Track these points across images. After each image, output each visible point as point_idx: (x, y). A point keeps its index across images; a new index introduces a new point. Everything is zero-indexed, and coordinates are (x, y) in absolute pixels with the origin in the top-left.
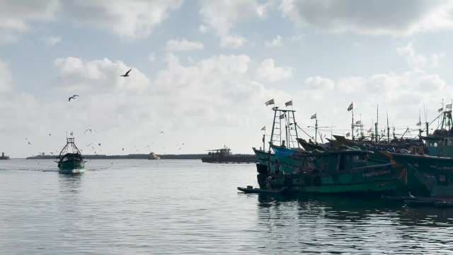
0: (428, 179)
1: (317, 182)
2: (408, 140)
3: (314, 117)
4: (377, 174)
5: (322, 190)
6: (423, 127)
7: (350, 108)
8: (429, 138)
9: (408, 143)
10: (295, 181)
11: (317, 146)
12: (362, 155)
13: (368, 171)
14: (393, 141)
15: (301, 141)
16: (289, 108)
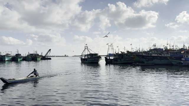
0: (144, 60)
1: (117, 61)
4: (129, 59)
5: (118, 62)
6: (150, 49)
9: (145, 52)
13: (127, 58)
16: (112, 45)
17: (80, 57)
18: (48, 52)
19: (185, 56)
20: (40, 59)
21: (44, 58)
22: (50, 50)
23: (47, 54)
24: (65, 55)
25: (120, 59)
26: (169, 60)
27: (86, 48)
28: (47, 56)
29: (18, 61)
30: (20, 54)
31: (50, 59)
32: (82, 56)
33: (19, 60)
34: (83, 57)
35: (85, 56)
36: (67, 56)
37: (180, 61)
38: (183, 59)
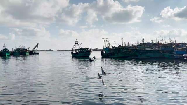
0: (138, 54)
2: (135, 46)
3: (115, 41)
5: (114, 56)
6: (138, 43)
7: (122, 39)
8: (139, 45)
9: (134, 46)
10: (109, 55)
11: (115, 47)
12: (123, 49)
13: (124, 52)
14: (132, 46)
15: (112, 46)
17: (71, 51)
18: (35, 47)
19: (175, 50)
20: (28, 54)
21: (32, 53)
22: (38, 44)
23: (35, 48)
24: (50, 50)
25: (117, 53)
26: (161, 53)
27: (77, 43)
28: (35, 51)
29: (5, 55)
30: (8, 49)
31: (38, 54)
32: (73, 50)
33: (7, 55)
34: (74, 52)
35: (76, 50)
36: (52, 51)
37: (172, 55)
38: (174, 53)
